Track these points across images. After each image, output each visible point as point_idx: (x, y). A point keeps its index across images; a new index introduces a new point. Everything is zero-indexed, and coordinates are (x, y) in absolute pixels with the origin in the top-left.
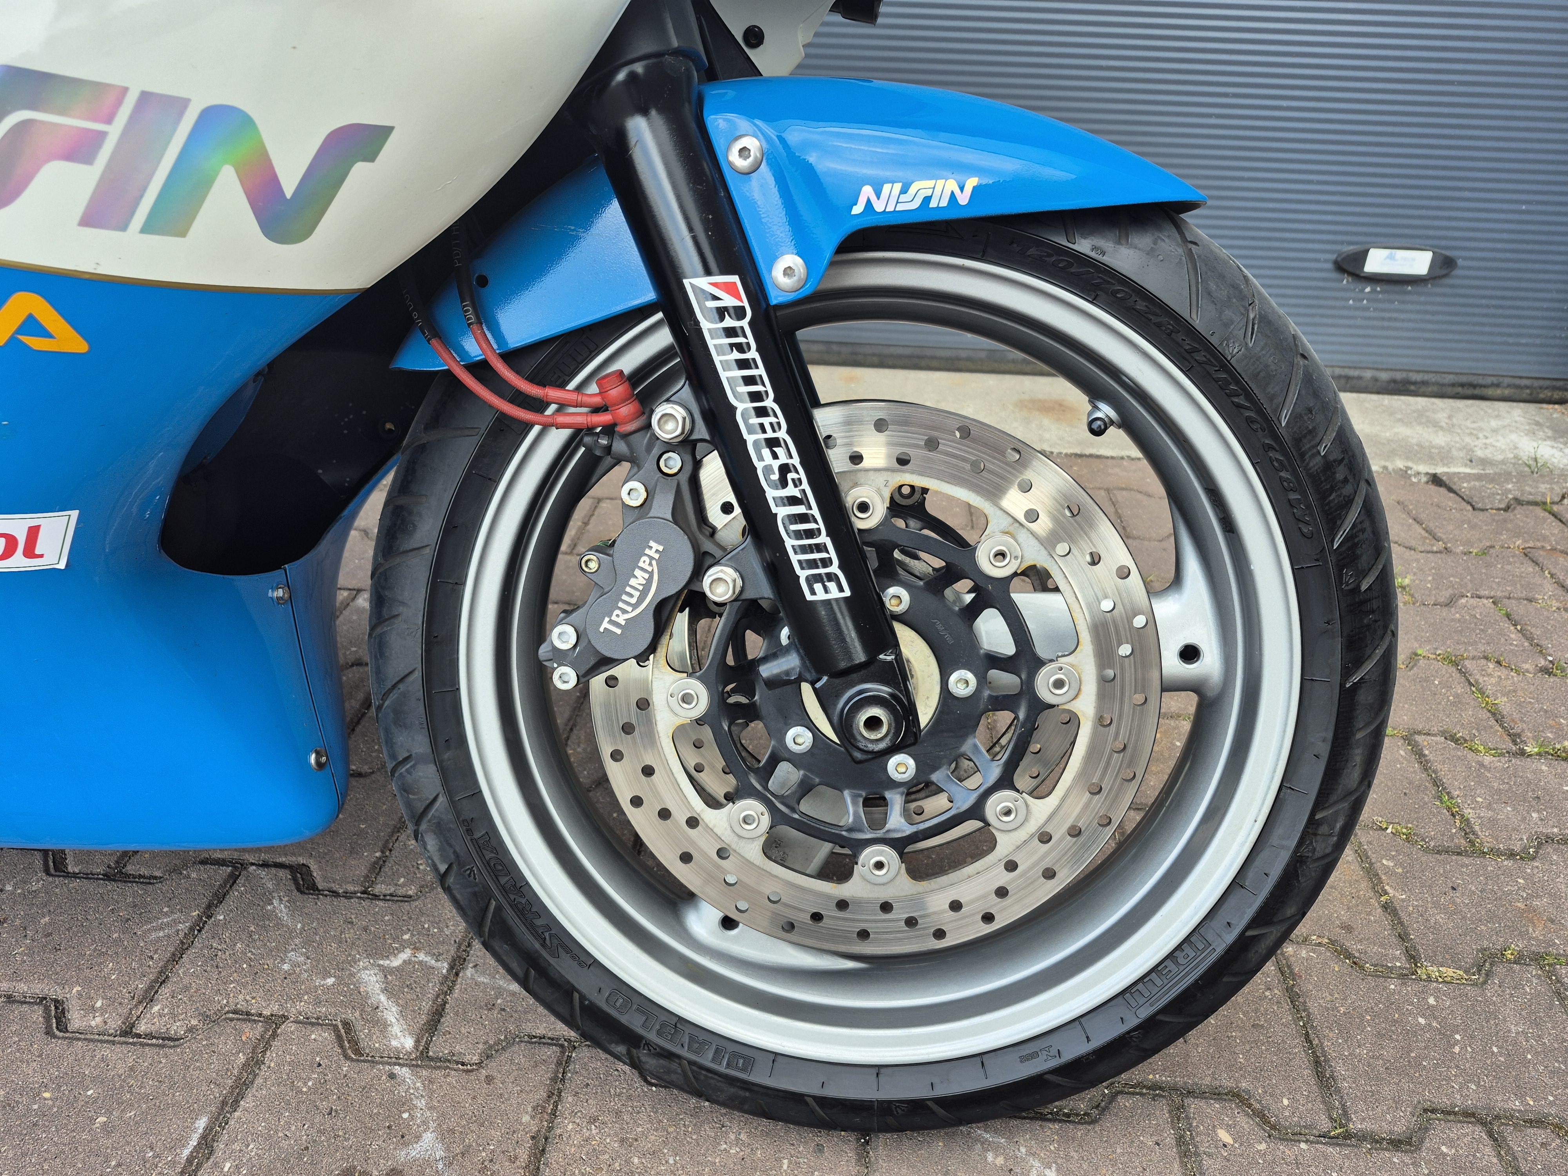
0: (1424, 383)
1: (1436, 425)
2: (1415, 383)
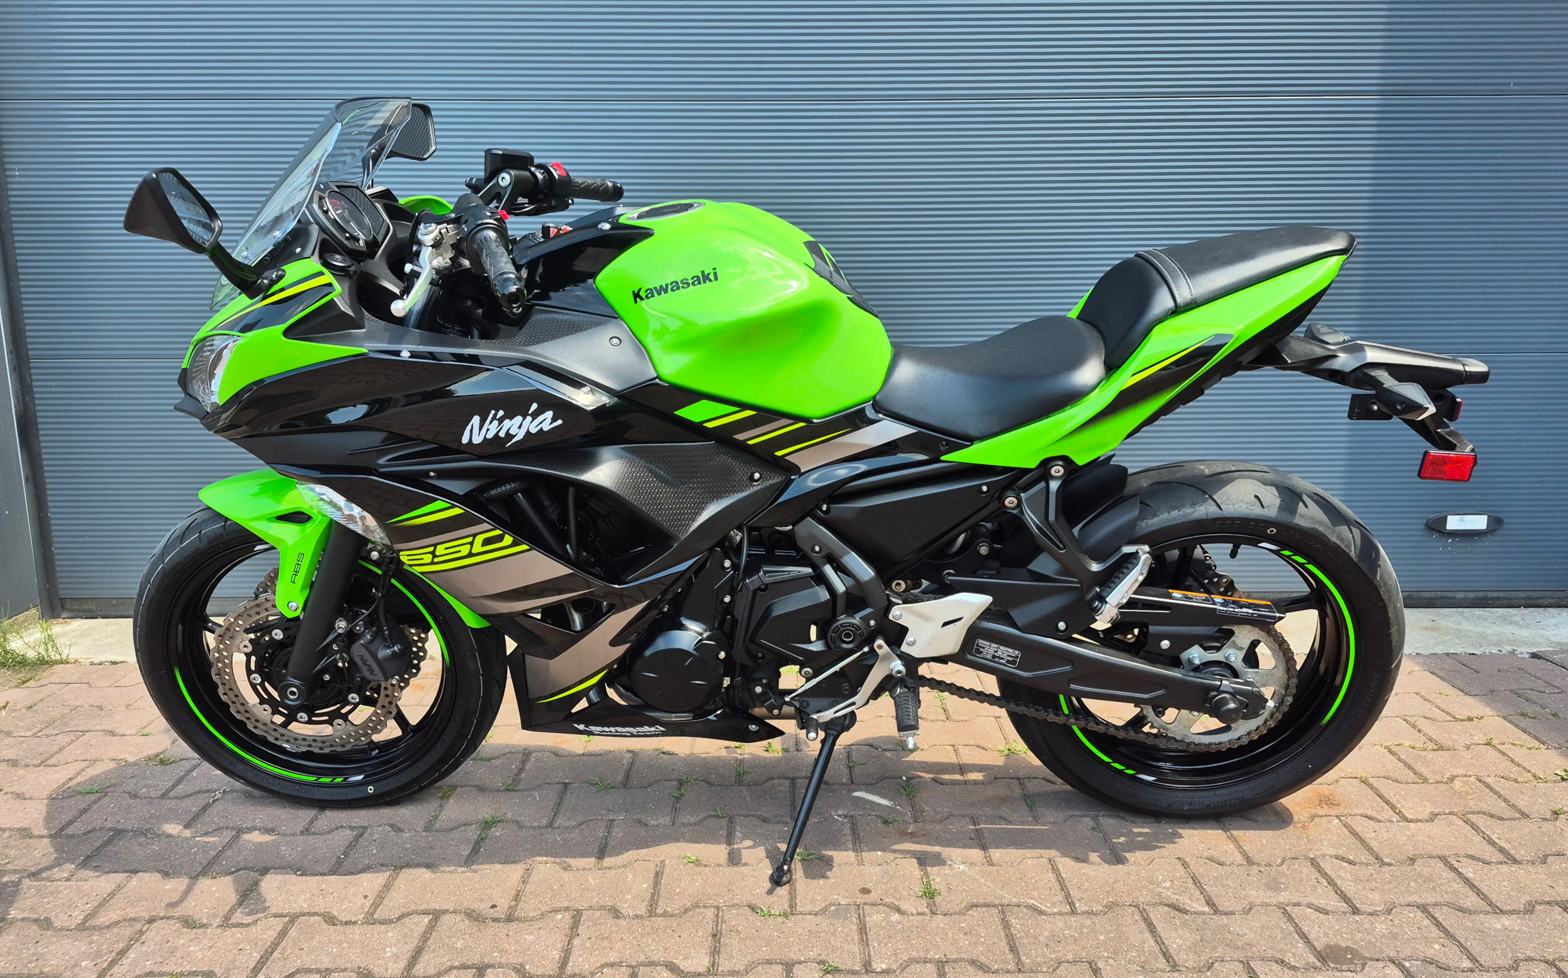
0: (1498, 598)
1: (1517, 624)
2: (1491, 599)
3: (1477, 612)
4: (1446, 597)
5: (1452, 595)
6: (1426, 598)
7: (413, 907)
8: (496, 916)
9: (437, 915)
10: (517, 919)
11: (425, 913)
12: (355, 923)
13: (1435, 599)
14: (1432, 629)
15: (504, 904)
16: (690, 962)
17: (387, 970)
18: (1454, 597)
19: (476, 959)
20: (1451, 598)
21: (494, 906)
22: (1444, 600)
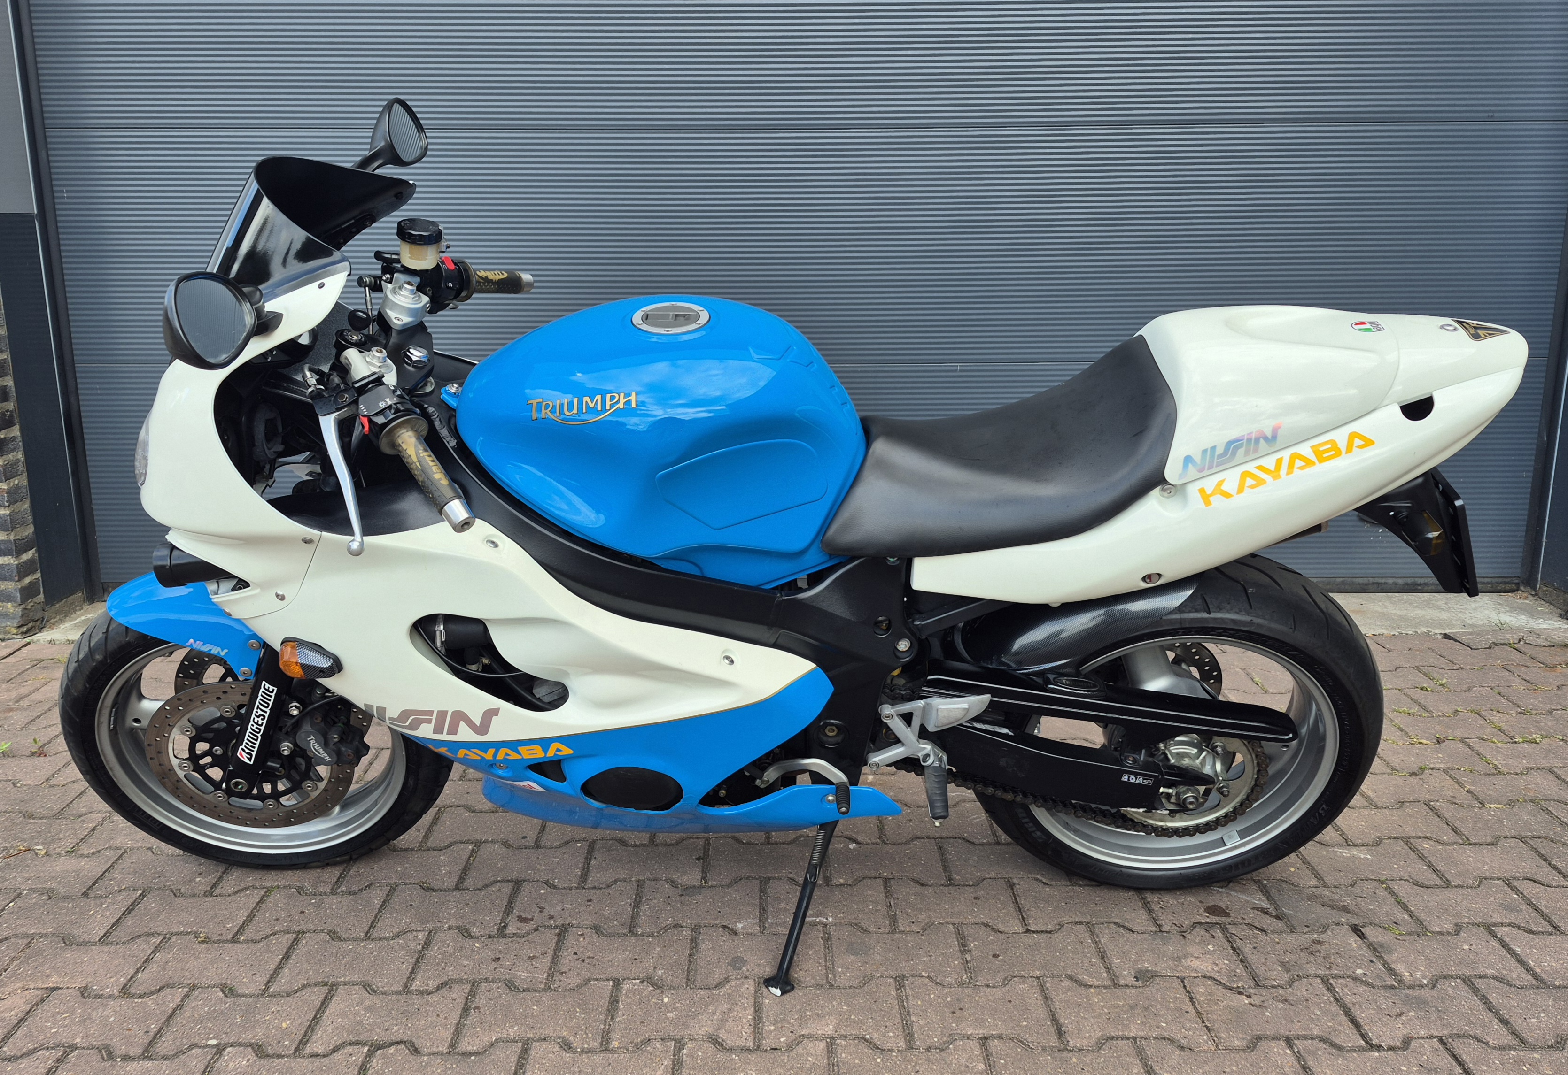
3: (1405, 596)
5: (1383, 581)
7: (459, 838)
8: (527, 844)
9: (478, 844)
10: (545, 847)
11: (468, 842)
12: (412, 850)
15: (532, 835)
16: (686, 877)
17: (444, 883)
18: (1386, 583)
19: (514, 876)
21: (525, 837)
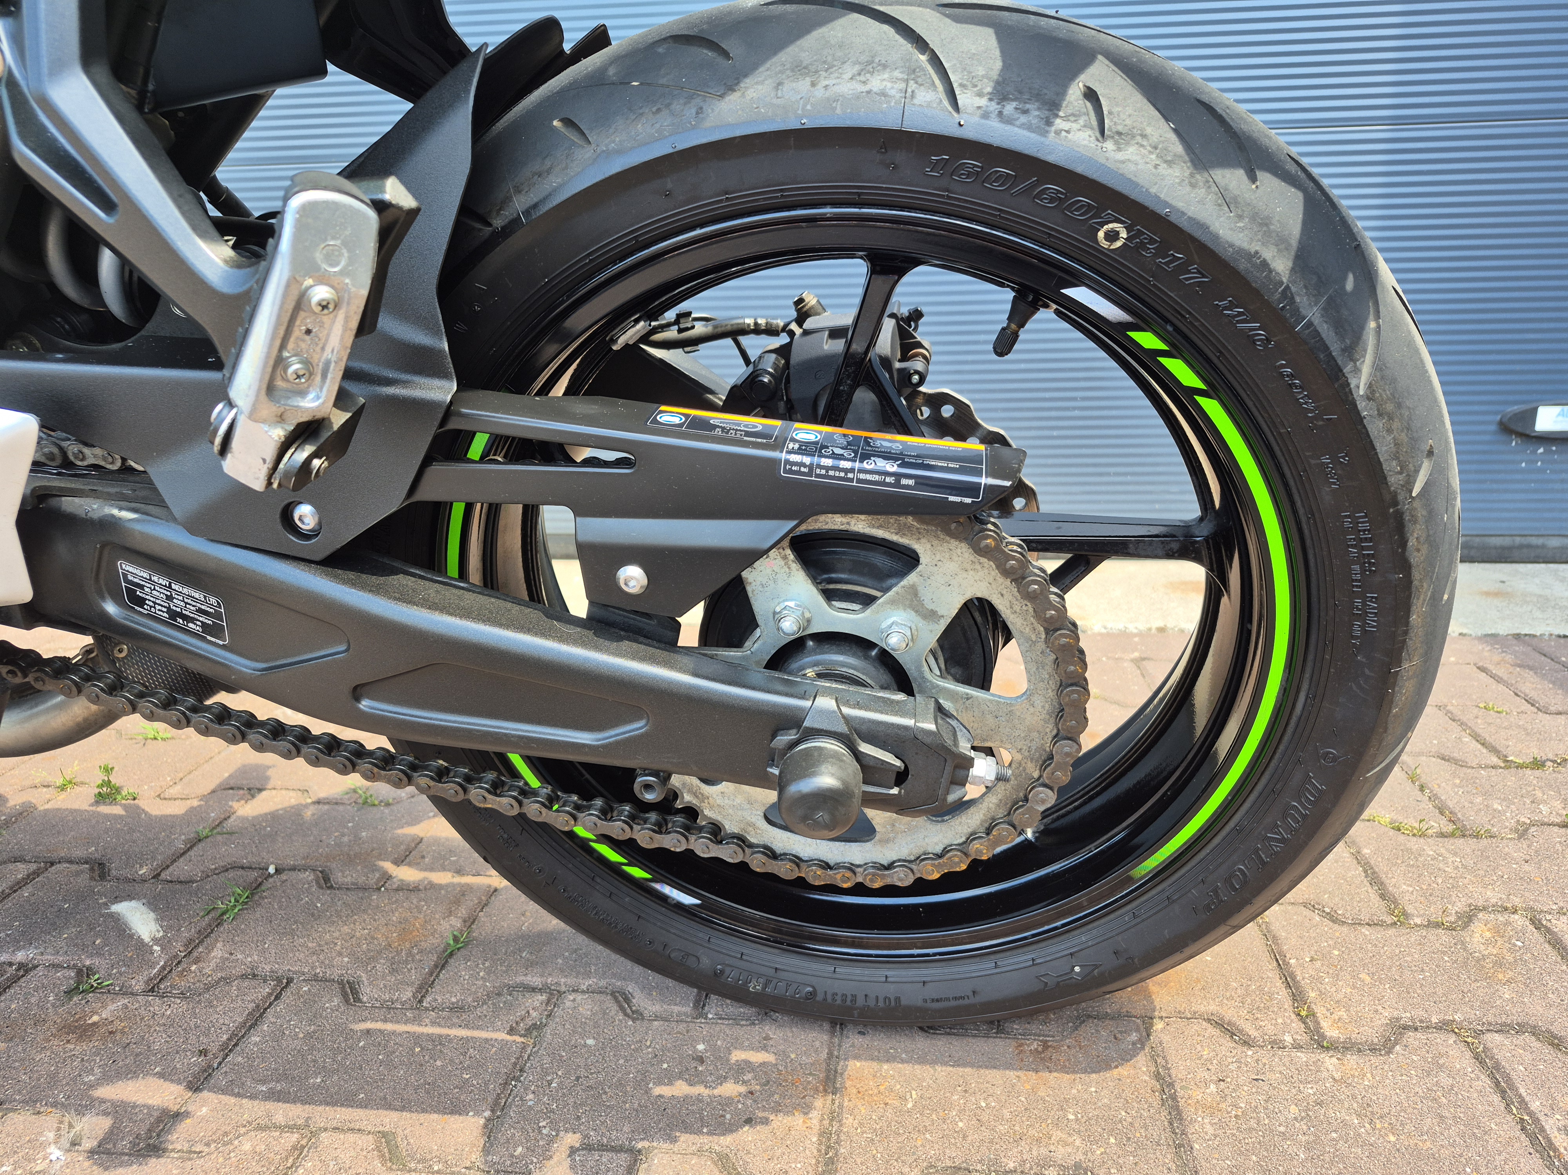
4: (1529, 546)
6: (1495, 548)
13: (1510, 548)
14: (1497, 594)
20: (1537, 547)
22: (1525, 550)
